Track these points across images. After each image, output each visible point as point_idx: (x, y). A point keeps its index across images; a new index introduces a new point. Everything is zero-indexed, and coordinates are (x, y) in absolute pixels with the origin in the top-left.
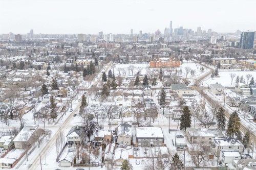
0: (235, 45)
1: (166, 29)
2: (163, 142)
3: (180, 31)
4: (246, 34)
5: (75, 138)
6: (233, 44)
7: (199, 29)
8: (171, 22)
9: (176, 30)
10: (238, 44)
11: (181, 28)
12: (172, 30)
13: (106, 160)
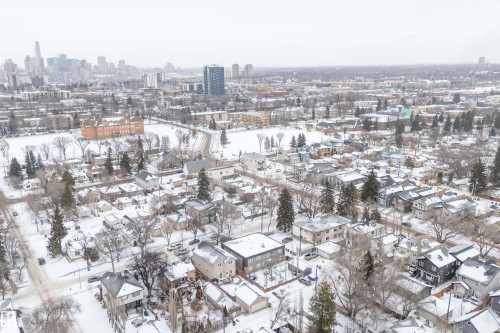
0: (195, 89)
1: (28, 59)
2: (284, 253)
3: (63, 64)
4: (212, 70)
5: (134, 294)
6: (192, 87)
7: (102, 59)
8: (37, 43)
9: (51, 61)
10: (200, 87)
11: (63, 56)
12: (42, 61)
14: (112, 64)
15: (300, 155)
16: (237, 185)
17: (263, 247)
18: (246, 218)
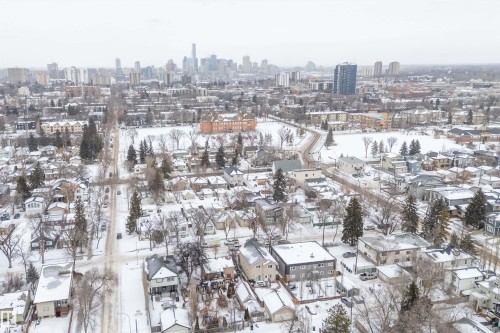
0: (325, 87)
1: (185, 60)
2: (335, 267)
3: (213, 63)
4: (343, 68)
5: (169, 279)
6: (321, 86)
7: (246, 59)
8: (194, 45)
9: (203, 61)
10: (330, 86)
11: (214, 57)
12: (196, 61)
13: (254, 315)
14: (255, 64)
15: (408, 164)
16: (318, 189)
17: (312, 257)
18: (314, 225)
